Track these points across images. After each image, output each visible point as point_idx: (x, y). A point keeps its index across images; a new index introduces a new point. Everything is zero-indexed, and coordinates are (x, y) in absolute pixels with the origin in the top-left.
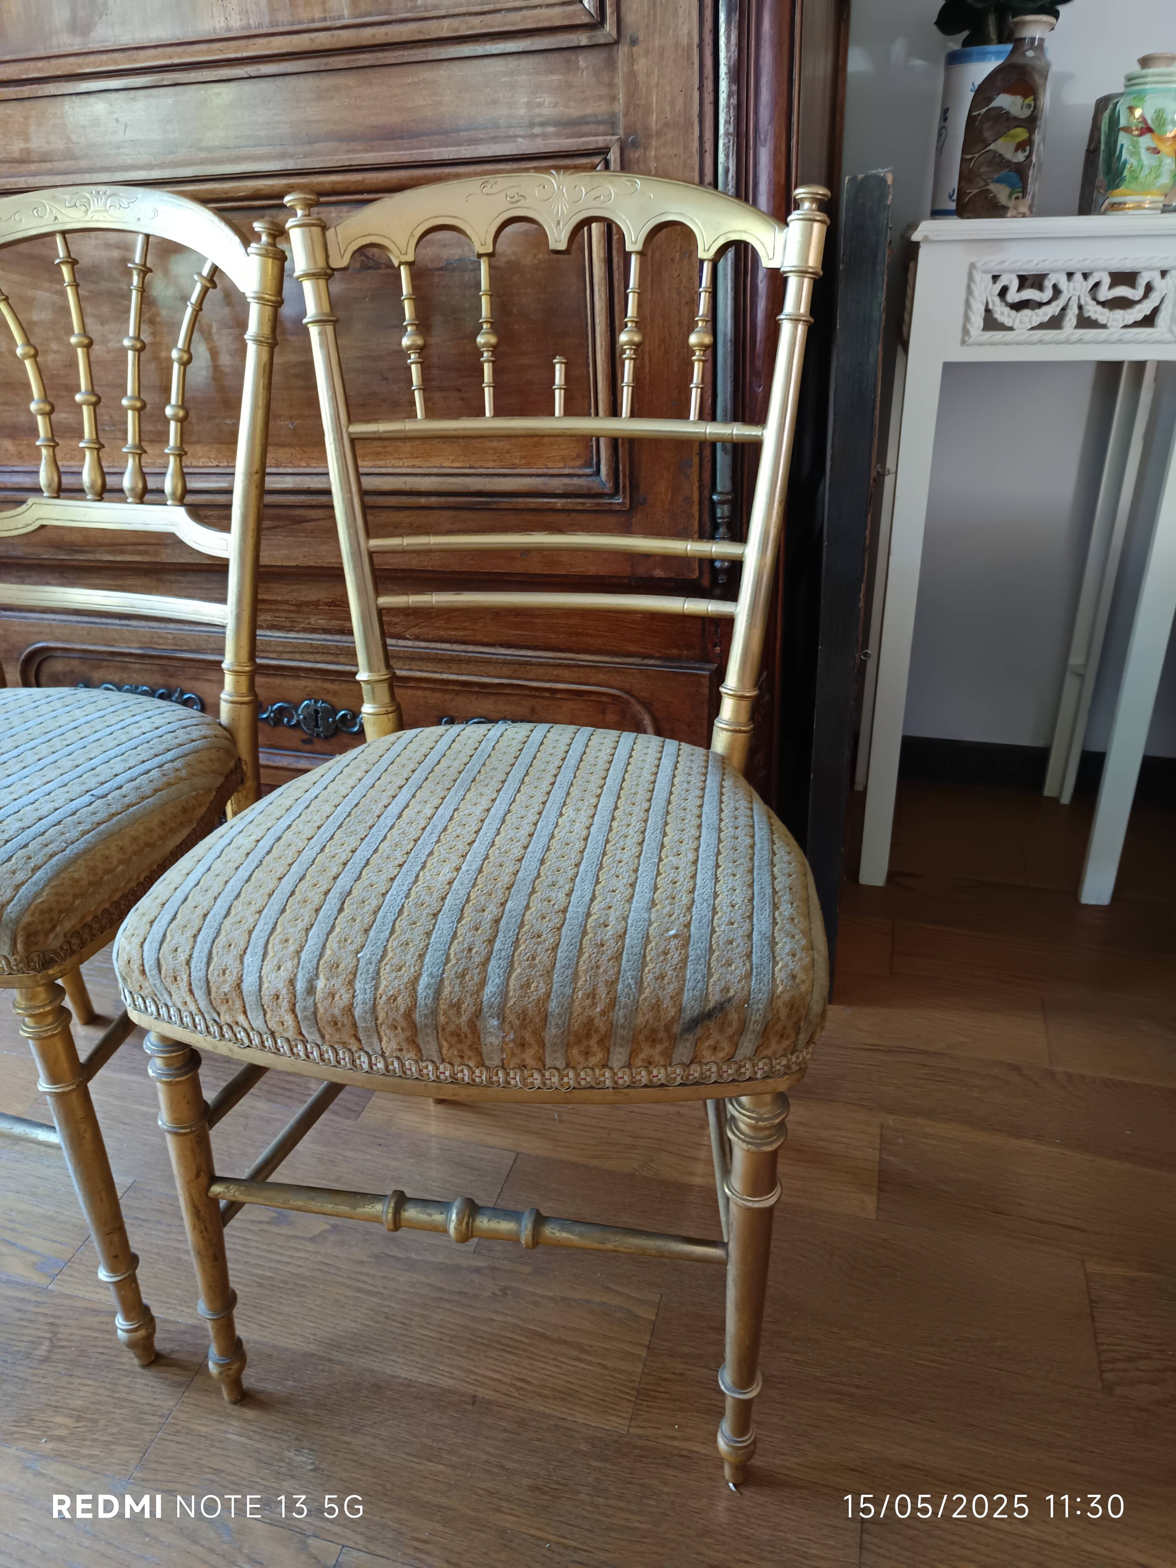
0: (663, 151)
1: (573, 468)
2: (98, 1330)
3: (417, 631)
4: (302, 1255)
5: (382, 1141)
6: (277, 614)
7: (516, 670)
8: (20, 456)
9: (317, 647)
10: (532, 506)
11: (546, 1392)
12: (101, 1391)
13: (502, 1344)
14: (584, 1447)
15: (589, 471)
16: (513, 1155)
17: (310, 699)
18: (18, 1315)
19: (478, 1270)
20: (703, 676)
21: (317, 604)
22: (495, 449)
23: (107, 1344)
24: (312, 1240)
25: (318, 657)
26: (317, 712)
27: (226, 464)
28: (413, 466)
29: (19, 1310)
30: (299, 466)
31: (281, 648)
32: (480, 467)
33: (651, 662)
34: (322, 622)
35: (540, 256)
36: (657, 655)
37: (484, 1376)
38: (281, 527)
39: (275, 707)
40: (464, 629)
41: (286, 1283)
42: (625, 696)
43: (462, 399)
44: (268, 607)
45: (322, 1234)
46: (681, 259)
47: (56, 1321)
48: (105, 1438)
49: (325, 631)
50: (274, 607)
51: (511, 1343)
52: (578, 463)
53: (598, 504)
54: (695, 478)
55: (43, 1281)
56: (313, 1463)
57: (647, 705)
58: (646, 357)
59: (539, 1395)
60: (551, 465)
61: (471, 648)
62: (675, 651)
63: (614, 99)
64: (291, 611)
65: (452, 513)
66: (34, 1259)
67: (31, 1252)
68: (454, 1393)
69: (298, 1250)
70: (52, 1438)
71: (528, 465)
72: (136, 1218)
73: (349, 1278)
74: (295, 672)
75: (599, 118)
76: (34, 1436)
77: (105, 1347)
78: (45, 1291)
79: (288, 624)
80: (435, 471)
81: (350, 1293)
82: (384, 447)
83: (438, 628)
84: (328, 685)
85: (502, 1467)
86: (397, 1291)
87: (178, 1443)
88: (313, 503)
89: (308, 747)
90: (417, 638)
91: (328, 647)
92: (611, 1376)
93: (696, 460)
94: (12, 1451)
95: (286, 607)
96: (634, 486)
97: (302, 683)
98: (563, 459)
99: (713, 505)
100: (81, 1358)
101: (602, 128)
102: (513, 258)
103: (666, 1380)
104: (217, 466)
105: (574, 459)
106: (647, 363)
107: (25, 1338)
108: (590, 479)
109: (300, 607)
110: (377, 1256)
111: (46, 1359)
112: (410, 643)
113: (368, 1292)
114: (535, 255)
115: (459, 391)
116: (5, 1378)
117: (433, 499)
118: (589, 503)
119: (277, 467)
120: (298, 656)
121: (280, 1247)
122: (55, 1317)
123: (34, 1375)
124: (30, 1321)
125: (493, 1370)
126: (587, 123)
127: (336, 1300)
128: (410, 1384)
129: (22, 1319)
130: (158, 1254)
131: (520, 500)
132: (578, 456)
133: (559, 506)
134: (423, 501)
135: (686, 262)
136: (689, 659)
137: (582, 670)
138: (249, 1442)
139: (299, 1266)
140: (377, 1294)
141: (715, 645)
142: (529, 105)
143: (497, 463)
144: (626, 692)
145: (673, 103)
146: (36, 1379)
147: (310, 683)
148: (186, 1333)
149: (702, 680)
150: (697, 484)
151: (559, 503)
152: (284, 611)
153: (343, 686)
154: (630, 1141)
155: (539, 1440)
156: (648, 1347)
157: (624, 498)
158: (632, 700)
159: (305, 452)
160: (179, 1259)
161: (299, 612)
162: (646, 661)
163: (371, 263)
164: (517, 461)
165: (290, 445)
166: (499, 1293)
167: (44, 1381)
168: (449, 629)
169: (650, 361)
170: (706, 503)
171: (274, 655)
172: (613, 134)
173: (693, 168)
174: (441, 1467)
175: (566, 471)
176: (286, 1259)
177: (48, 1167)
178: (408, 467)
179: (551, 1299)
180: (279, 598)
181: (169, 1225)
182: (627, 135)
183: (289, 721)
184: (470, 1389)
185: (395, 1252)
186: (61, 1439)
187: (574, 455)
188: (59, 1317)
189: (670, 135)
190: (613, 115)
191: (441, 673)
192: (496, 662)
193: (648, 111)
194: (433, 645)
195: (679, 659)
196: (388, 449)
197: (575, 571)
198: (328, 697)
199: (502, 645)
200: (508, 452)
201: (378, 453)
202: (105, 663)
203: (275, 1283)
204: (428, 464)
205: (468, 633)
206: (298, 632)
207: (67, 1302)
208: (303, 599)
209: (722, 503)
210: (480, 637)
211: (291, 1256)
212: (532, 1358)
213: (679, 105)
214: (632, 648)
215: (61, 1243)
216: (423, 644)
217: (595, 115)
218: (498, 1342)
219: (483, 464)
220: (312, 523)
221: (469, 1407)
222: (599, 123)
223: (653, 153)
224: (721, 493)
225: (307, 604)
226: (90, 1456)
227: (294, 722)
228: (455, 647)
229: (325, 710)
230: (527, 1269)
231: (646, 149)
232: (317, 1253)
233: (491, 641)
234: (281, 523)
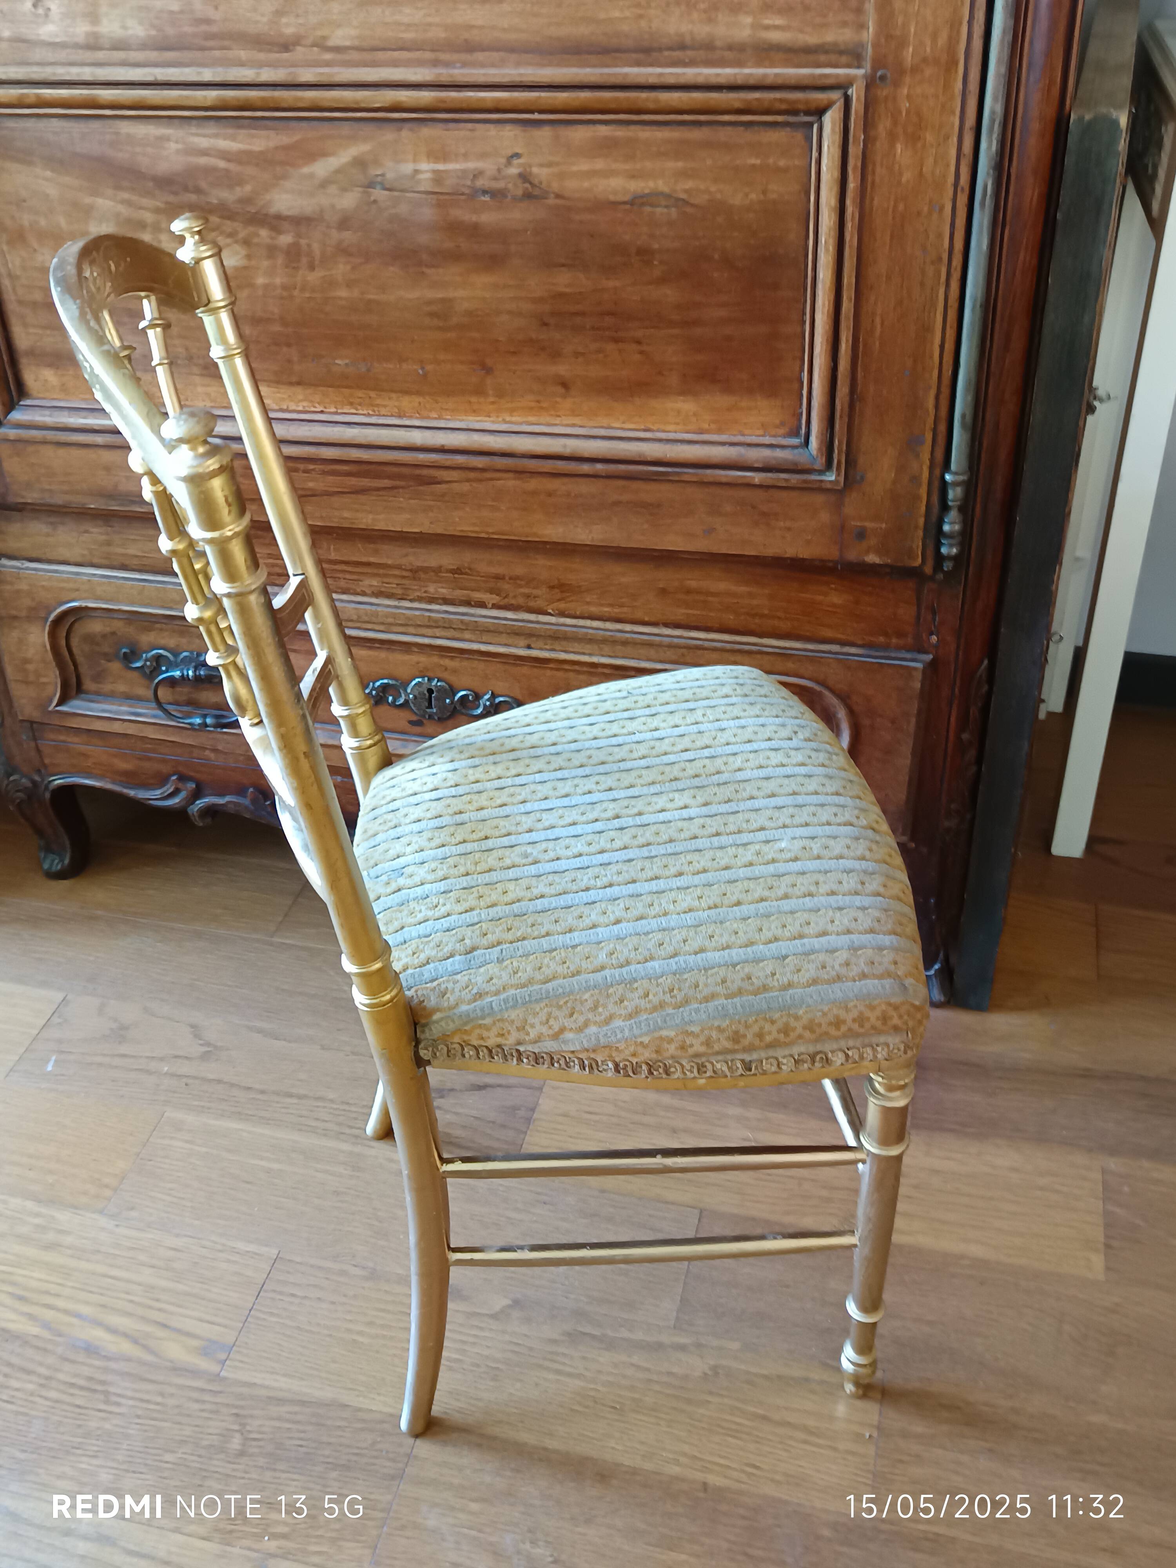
0: (919, 90)
1: (774, 436)
2: (288, 1421)
3: (562, 605)
4: (487, 1334)
5: (545, 1198)
6: (386, 580)
7: (683, 655)
8: (64, 389)
9: (436, 621)
10: (724, 480)
11: (778, 1477)
12: (311, 1485)
13: (723, 1428)
14: (826, 1532)
15: (795, 441)
16: (697, 1212)
17: (423, 677)
18: (196, 1406)
19: (682, 1348)
20: (915, 669)
21: (438, 570)
22: (679, 412)
23: (302, 1435)
24: (494, 1316)
25: (438, 632)
26: (430, 691)
27: (333, 410)
28: (574, 425)
29: (197, 1401)
30: (428, 418)
31: (390, 620)
32: (658, 431)
33: (853, 650)
34: (444, 591)
35: (753, 196)
36: (860, 642)
37: (710, 1462)
38: (403, 487)
39: (378, 684)
40: (622, 606)
41: (478, 1366)
42: (817, 688)
43: (641, 353)
44: (375, 571)
45: (502, 1311)
46: (930, 213)
47: (241, 1412)
48: (329, 1535)
49: (446, 601)
50: (381, 571)
51: (734, 1427)
52: (781, 431)
53: (805, 481)
54: (926, 456)
55: (214, 1368)
56: (552, 1556)
57: (844, 699)
58: (878, 320)
59: (773, 1480)
60: (747, 432)
61: (628, 627)
62: (882, 639)
63: (862, 26)
64: (404, 577)
65: (621, 483)
66: (195, 1343)
67: (188, 1334)
68: (683, 1480)
69: (481, 1329)
70: (274, 1536)
71: (719, 431)
72: (293, 1295)
73: (545, 1359)
74: (407, 647)
75: (842, 47)
76: (255, 1535)
77: (301, 1439)
78: (217, 1378)
79: (399, 591)
80: (603, 432)
81: (551, 1376)
82: (538, 402)
83: (588, 603)
84: (447, 662)
85: (746, 1554)
86: (600, 1372)
87: (408, 1538)
88: (448, 463)
89: (418, 729)
90: (562, 614)
91: (450, 621)
92: (844, 1459)
93: (929, 436)
94: (236, 1550)
95: (397, 572)
96: (850, 462)
97: (414, 658)
98: (763, 426)
99: (944, 484)
100: (279, 1452)
101: (844, 59)
102: (719, 196)
103: (901, 1461)
104: (322, 412)
105: (777, 427)
106: (879, 326)
107: (211, 1431)
108: (796, 451)
109: (416, 573)
110: (569, 1334)
111: (242, 1453)
112: (553, 620)
113: (570, 1375)
114: (747, 195)
115: (639, 342)
116: (204, 1474)
117: (599, 466)
118: (794, 479)
119: (400, 416)
120: (411, 630)
121: (461, 1325)
122: (237, 1407)
123: (234, 1470)
124: (212, 1412)
125: (721, 1457)
126: (826, 52)
127: (537, 1385)
128: (634, 1472)
129: (203, 1410)
130: (330, 1336)
131: (709, 472)
132: (783, 424)
133: (757, 481)
134: (586, 468)
135: (935, 216)
136: (898, 648)
137: (766, 658)
138: (481, 1535)
139: (488, 1347)
140: (579, 1376)
141: (932, 634)
142: (755, 26)
143: (680, 427)
144: (818, 682)
145: (934, 37)
146: (239, 1474)
147: (423, 659)
148: (382, 1422)
149: (914, 673)
150: (928, 463)
151: (757, 478)
152: (395, 576)
153: (465, 663)
154: (824, 1193)
155: (779, 1526)
156: (879, 1428)
157: (838, 475)
158: (827, 693)
159: (437, 402)
160: (354, 1340)
161: (414, 579)
162: (847, 649)
163: (536, 192)
164: (706, 426)
165: (418, 393)
166: (710, 1373)
167: (247, 1476)
168: (602, 605)
169: (882, 324)
170: (936, 484)
171: (382, 628)
172: (859, 67)
173: (953, 113)
174: (683, 1557)
175: (767, 440)
176: (471, 1340)
177: (177, 1236)
178: (567, 425)
179: (766, 1377)
180: (390, 562)
181: (333, 1303)
182: (875, 69)
183: (394, 700)
184: (699, 1476)
185: (588, 1329)
186: (284, 1536)
187: (777, 422)
188: (242, 1407)
189: (928, 72)
190: (861, 45)
191: (590, 655)
192: (660, 645)
193: (902, 43)
194: (581, 622)
195: (886, 647)
196: (545, 405)
197: (770, 552)
198: (445, 675)
199: (666, 625)
200: (695, 415)
201: (531, 408)
202: (158, 626)
203: (465, 1366)
204: (591, 424)
205: (625, 609)
206: (411, 601)
207: (245, 1390)
208: (419, 564)
209: (955, 484)
210: (639, 615)
211: (475, 1336)
212: (757, 1442)
213: (942, 40)
214: (828, 633)
215: (219, 1325)
216: (569, 621)
217: (835, 44)
218: (719, 1426)
219: (662, 427)
220: (444, 486)
221: (701, 1495)
222: (841, 53)
223: (905, 91)
224: (956, 473)
225: (425, 570)
226: (319, 1553)
227: (401, 701)
228: (609, 625)
229: (440, 689)
230: (735, 1345)
231: (897, 84)
232: (504, 1332)
233: (653, 619)
234: (402, 483)
